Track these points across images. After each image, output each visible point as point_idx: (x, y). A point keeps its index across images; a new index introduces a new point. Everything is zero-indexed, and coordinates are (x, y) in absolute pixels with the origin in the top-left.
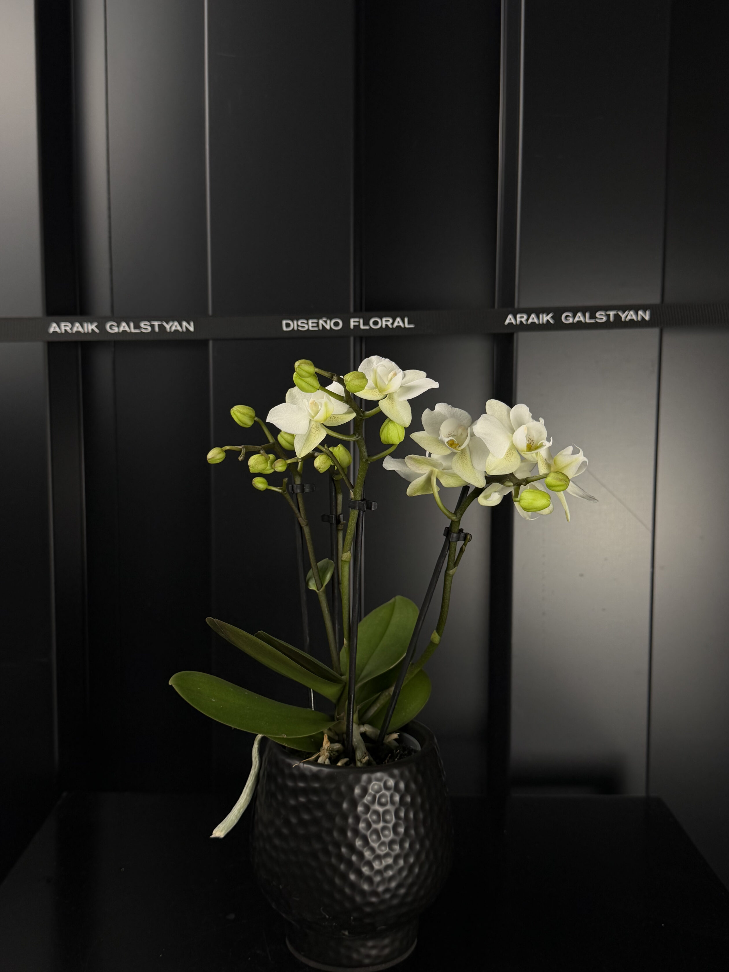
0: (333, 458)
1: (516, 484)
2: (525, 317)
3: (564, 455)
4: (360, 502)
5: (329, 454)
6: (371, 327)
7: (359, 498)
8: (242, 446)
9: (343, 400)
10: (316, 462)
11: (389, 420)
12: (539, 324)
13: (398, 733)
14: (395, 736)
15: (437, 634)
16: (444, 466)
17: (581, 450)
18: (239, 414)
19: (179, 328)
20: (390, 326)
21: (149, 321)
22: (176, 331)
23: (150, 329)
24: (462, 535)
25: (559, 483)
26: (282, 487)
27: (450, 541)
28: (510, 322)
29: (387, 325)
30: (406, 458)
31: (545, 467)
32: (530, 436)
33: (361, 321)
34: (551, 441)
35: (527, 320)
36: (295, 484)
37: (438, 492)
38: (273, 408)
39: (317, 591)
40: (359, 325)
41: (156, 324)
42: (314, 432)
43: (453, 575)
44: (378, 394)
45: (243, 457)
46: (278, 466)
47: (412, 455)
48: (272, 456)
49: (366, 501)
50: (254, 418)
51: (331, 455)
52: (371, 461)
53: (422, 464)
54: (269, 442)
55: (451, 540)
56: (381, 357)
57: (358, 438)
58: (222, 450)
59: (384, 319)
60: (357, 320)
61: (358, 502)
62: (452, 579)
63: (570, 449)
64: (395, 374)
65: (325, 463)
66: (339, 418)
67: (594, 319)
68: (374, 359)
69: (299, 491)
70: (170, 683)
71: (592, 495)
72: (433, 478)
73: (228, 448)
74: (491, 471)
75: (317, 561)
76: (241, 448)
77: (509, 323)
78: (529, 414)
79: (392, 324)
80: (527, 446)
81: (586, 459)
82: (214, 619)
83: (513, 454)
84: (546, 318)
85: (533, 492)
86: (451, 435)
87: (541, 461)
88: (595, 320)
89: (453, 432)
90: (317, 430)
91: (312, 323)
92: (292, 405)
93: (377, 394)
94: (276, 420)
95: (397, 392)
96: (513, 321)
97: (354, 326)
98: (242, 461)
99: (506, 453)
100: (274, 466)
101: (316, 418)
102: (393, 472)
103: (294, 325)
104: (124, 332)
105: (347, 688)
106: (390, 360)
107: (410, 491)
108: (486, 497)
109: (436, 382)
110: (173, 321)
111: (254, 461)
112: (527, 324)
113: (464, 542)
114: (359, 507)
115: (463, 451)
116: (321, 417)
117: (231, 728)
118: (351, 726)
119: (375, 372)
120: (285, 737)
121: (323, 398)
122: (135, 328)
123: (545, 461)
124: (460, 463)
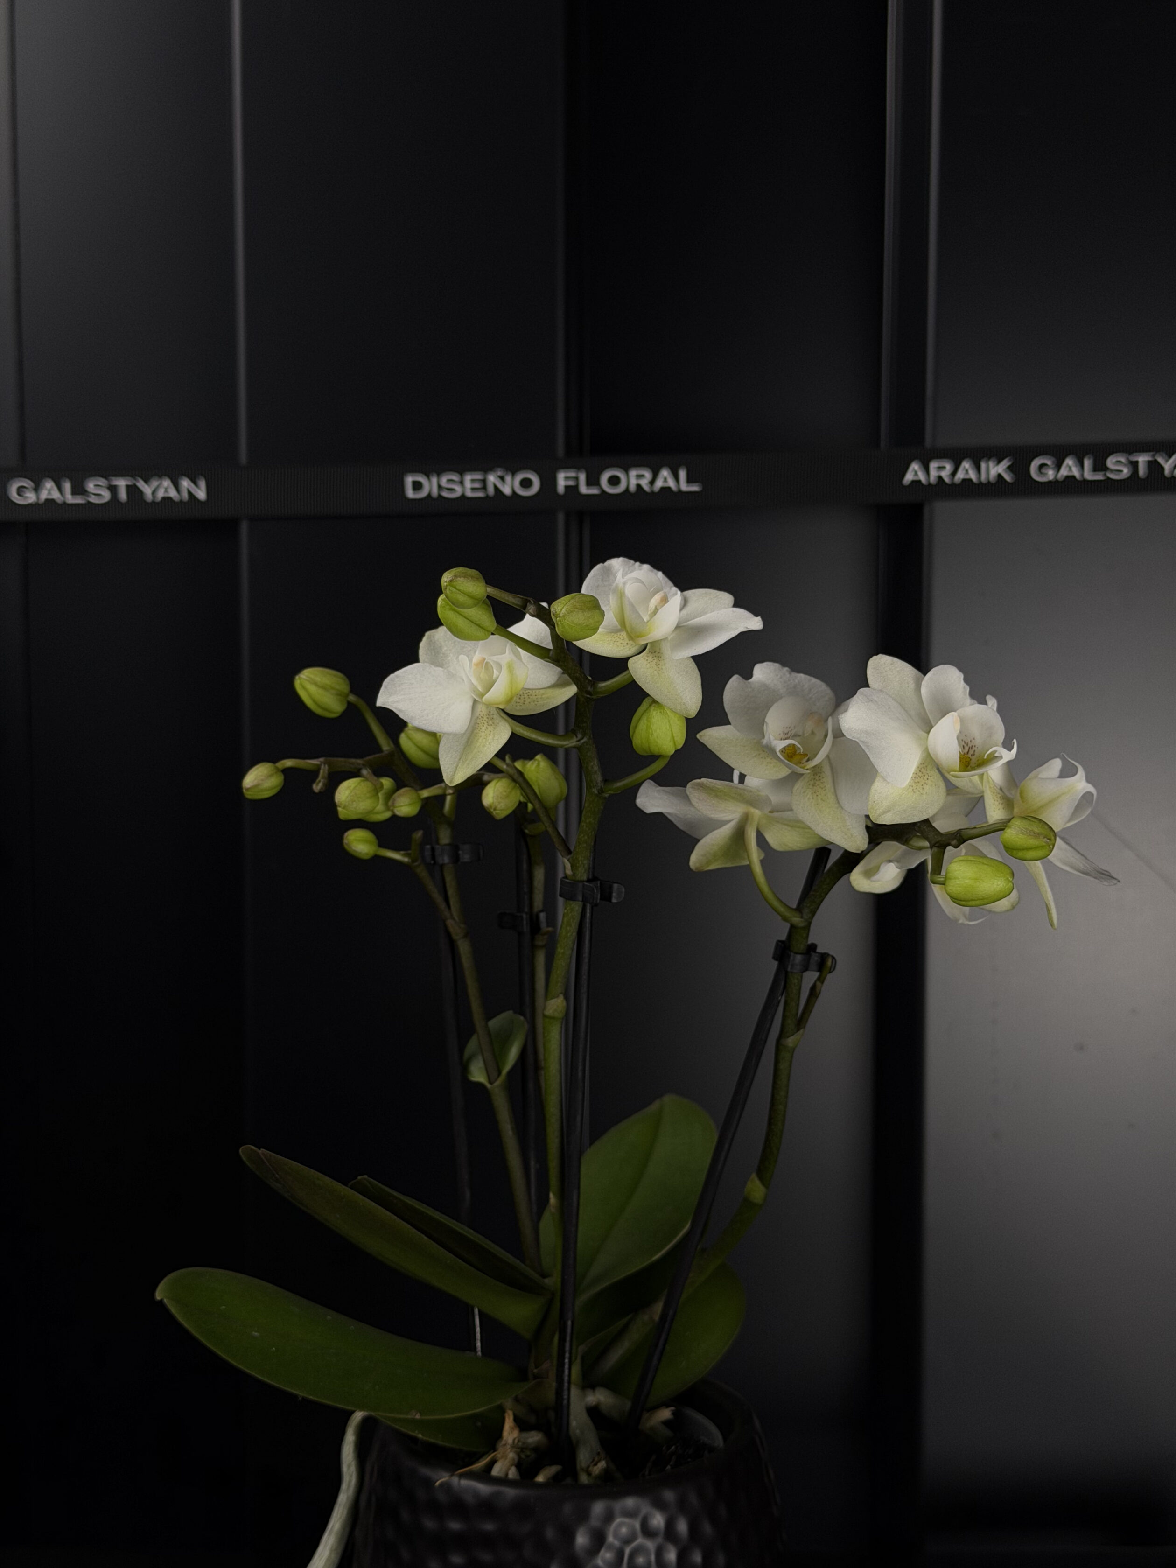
0: (524, 786)
1: (937, 845)
2: (949, 467)
3: (1040, 778)
4: (586, 883)
5: (516, 776)
6: (603, 492)
7: (582, 875)
8: (322, 759)
9: (549, 658)
10: (487, 795)
11: (651, 701)
12: (981, 483)
13: (673, 1408)
14: (666, 1414)
15: (758, 1182)
16: (773, 803)
17: (1080, 769)
18: (312, 689)
19: (173, 493)
20: (646, 488)
21: (106, 477)
22: (167, 500)
23: (106, 496)
24: (815, 958)
25: (1033, 842)
26: (409, 852)
27: (786, 973)
28: (916, 478)
29: (639, 486)
30: (689, 785)
31: (1001, 806)
32: (966, 736)
33: (582, 477)
34: (1012, 748)
35: (954, 474)
36: (438, 843)
37: (762, 861)
38: (392, 676)
39: (488, 1086)
40: (576, 487)
41: (122, 483)
42: (483, 728)
43: (794, 1049)
44: (627, 644)
45: (324, 784)
46: (402, 804)
47: (704, 780)
48: (387, 782)
49: (599, 882)
50: (347, 696)
51: (520, 780)
52: (609, 792)
53: (726, 800)
54: (378, 749)
55: (789, 969)
56: (632, 562)
57: (582, 741)
58: (277, 769)
59: (633, 473)
60: (572, 474)
61: (580, 885)
62: (792, 1057)
63: (1056, 765)
64: (665, 600)
65: (507, 796)
66: (540, 696)
67: (1103, 473)
68: (617, 563)
69: (446, 860)
70: (158, 1296)
71: (1107, 869)
72: (749, 833)
73: (289, 763)
74: (879, 816)
75: (489, 1016)
76: (318, 763)
77: (913, 482)
78: (964, 688)
79: (652, 482)
80: (961, 759)
81: (1090, 788)
82: (260, 1149)
83: (929, 778)
84: (995, 470)
85: (974, 861)
86: (789, 734)
87: (991, 792)
88: (1105, 475)
89: (795, 727)
90: (490, 723)
91: (473, 481)
92: (433, 666)
93: (625, 644)
94: (397, 702)
95: (669, 638)
96: (922, 477)
97: (567, 487)
98: (320, 792)
99: (913, 773)
100: (393, 803)
101: (488, 697)
102: (660, 815)
103: (431, 486)
104: (50, 502)
105: (557, 1305)
106: (652, 569)
107: (695, 859)
108: (869, 874)
109: (756, 615)
110: (160, 476)
111: (347, 792)
112: (953, 485)
113: (817, 974)
114: (583, 896)
115: (817, 771)
116: (498, 693)
117: (295, 1396)
118: (566, 1393)
119: (621, 595)
120: (418, 1416)
121: (505, 653)
122: (74, 493)
123: (999, 791)
124: (811, 797)
